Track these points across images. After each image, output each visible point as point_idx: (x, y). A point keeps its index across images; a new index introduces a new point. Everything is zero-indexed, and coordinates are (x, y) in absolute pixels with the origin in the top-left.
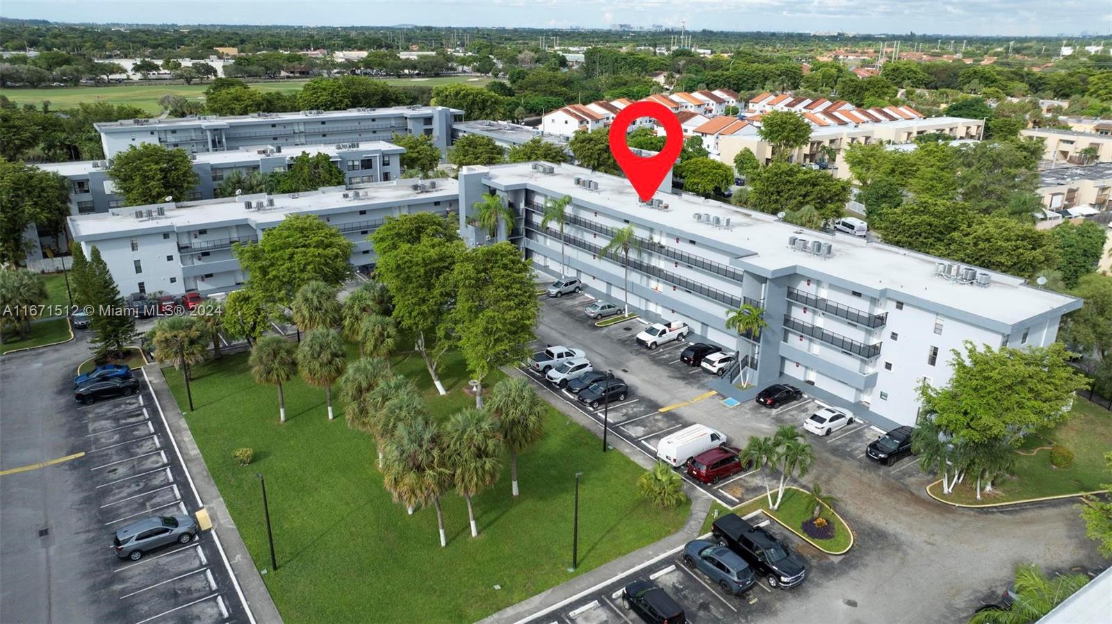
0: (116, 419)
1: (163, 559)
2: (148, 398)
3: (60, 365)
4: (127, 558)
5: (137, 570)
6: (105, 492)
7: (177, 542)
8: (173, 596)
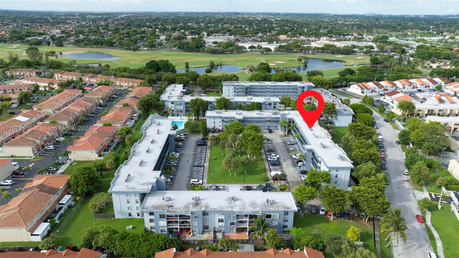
0: (201, 149)
1: (199, 168)
2: (207, 147)
3: (197, 138)
4: (195, 166)
5: (196, 168)
6: (195, 159)
7: (201, 166)
8: (198, 172)
